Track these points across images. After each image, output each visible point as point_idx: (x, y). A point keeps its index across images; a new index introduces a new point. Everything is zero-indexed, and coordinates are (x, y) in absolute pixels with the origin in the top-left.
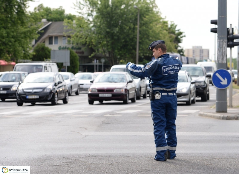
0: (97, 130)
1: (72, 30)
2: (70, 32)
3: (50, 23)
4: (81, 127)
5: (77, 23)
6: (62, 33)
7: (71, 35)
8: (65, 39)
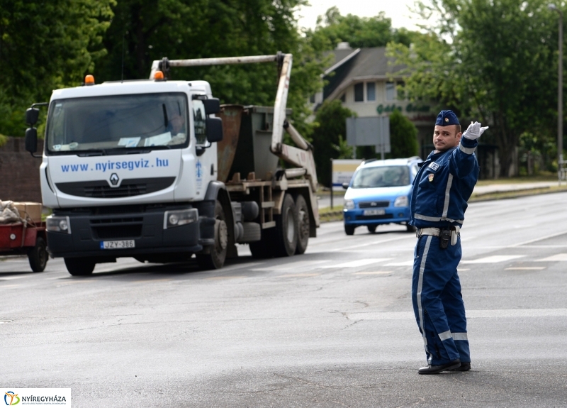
0: (389, 308)
1: (405, 66)
2: (402, 71)
3: (357, 50)
4: (358, 302)
5: (419, 50)
6: (384, 74)
7: (404, 77)
8: (392, 88)
